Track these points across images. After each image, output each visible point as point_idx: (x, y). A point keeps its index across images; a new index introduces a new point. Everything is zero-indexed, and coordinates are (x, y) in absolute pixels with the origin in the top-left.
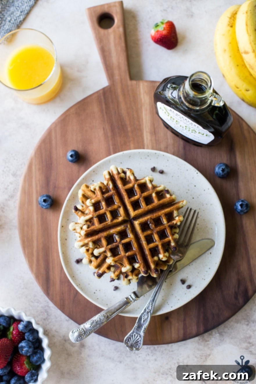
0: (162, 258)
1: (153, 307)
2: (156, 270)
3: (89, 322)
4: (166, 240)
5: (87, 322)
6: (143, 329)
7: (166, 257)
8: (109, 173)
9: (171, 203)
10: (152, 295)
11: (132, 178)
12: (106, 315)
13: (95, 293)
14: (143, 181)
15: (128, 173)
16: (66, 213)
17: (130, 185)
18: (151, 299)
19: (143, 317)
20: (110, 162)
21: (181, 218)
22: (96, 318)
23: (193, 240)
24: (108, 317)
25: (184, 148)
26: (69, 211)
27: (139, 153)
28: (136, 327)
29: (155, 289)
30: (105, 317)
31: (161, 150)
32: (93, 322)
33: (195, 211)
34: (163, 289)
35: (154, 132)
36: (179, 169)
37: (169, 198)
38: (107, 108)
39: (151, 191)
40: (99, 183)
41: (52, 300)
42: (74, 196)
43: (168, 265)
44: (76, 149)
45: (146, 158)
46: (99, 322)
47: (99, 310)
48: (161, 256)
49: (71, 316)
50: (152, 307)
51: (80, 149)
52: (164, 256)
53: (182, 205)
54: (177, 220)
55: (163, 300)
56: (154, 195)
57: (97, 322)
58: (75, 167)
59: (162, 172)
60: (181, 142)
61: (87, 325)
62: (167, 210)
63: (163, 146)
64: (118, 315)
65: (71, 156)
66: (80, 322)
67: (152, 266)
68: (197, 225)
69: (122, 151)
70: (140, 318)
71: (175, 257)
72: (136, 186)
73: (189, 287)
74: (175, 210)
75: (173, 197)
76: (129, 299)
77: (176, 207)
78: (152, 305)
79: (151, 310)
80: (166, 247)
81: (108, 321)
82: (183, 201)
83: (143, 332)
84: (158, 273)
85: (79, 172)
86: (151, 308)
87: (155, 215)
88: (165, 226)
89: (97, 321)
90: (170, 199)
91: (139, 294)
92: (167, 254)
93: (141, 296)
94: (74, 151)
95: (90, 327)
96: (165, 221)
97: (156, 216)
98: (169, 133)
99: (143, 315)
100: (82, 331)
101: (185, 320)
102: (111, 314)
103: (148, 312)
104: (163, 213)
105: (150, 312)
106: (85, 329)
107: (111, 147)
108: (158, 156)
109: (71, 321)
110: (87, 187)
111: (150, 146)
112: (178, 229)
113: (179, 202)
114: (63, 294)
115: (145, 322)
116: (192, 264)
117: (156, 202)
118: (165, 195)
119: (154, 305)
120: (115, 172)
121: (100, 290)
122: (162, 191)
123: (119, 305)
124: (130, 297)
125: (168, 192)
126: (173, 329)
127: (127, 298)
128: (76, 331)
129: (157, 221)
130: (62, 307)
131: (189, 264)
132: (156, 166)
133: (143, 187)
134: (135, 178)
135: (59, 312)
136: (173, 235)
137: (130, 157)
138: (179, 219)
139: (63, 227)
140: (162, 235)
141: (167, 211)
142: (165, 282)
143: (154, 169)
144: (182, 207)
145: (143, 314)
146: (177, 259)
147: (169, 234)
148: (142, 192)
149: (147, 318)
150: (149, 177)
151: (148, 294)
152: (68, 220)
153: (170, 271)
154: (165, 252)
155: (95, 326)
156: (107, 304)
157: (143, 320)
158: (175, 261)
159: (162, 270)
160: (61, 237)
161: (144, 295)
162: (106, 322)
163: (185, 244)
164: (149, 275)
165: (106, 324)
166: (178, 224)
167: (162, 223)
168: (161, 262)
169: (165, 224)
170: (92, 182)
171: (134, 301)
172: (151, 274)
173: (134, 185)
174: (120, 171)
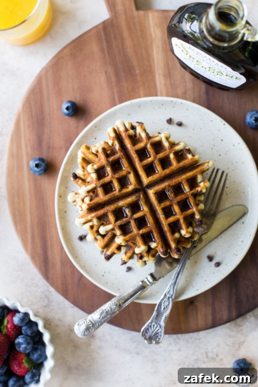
0: (185, 235)
1: (175, 291)
2: (178, 250)
3: (98, 312)
4: (189, 212)
5: (95, 312)
6: (163, 318)
7: (190, 233)
8: (115, 130)
9: (194, 165)
10: (173, 277)
11: (143, 135)
12: (118, 304)
13: (103, 276)
14: (157, 139)
15: (139, 130)
16: (64, 179)
17: (141, 145)
18: (172, 281)
19: (162, 303)
20: (115, 114)
21: (208, 184)
22: (107, 306)
23: (221, 208)
24: (120, 305)
25: (207, 93)
26: (67, 177)
27: (151, 101)
28: (155, 316)
29: (176, 269)
30: (116, 305)
31: (177, 97)
32: (102, 313)
33: (223, 172)
34: (187, 268)
35: (169, 75)
36: (201, 119)
37: (192, 159)
38: (109, 47)
39: (168, 151)
40: (102, 143)
41: (52, 285)
42: (73, 159)
43: (192, 242)
44: (73, 100)
45: (160, 108)
46: (110, 312)
47: (110, 297)
48: (183, 232)
49: (76, 303)
50: (173, 291)
51: (77, 98)
52: (187, 232)
53: (208, 167)
54: (203, 186)
55: (186, 281)
56: (172, 156)
57: (107, 312)
58: (72, 122)
59: (180, 124)
60: (203, 86)
61: (96, 316)
62: (189, 174)
63: (180, 91)
64: (133, 302)
65: (67, 108)
67: (173, 245)
68: (225, 189)
69: (130, 99)
70: (160, 305)
71: (201, 230)
72: (149, 146)
73: (218, 264)
74: (199, 174)
75: (196, 157)
76: (145, 282)
77: (200, 170)
78: (173, 288)
79: (172, 295)
80: (190, 221)
81: (121, 309)
82: (208, 162)
83: (164, 321)
84: (180, 254)
85: (77, 127)
86: (173, 293)
87: (174, 181)
88: (188, 195)
89: (107, 310)
90: (192, 161)
91: (157, 276)
92: (190, 229)
93: (160, 278)
94: (70, 102)
95: (100, 318)
96: (187, 189)
97: (175, 182)
98: (188, 75)
99: (163, 301)
100: (90, 323)
101: (213, 303)
102: (123, 301)
103: (169, 298)
104: (184, 179)
105: (172, 298)
106: (94, 321)
107: (116, 95)
108: (175, 104)
109: (76, 309)
110: (88, 148)
111: (164, 92)
112: (203, 196)
113: (203, 164)
114: (65, 277)
115: (166, 310)
116: (221, 237)
117: (175, 165)
118: (186, 156)
119: (176, 290)
120: (122, 129)
121: (109, 272)
122: (181, 151)
123: (133, 291)
124: (146, 280)
125: (189, 151)
126: (199, 315)
127: (142, 282)
128: (82, 324)
129: (178, 189)
130: (65, 293)
131: (217, 237)
132: (172, 117)
133: (158, 146)
134: (147, 134)
135: (61, 298)
136: (197, 205)
137: (140, 106)
138: (205, 186)
139: (60, 197)
140: (184, 206)
141: (189, 176)
142: (189, 259)
143: (170, 121)
144: (208, 169)
145: (163, 299)
146: (202, 232)
147: (192, 204)
148: (157, 153)
149: (168, 305)
150: (165, 134)
151: (168, 275)
152: (67, 188)
153: (195, 247)
154: (188, 227)
155: (105, 317)
156: (119, 289)
157: (163, 307)
158: (200, 235)
159: (184, 248)
160: (59, 210)
161: (163, 277)
162: (118, 312)
163: (212, 212)
164: (170, 256)
165: (119, 314)
166: (204, 191)
167: (183, 192)
168: (183, 240)
169: (187, 192)
170: (93, 140)
171: (152, 285)
172: (171, 254)
173: (146, 145)
174: (128, 126)
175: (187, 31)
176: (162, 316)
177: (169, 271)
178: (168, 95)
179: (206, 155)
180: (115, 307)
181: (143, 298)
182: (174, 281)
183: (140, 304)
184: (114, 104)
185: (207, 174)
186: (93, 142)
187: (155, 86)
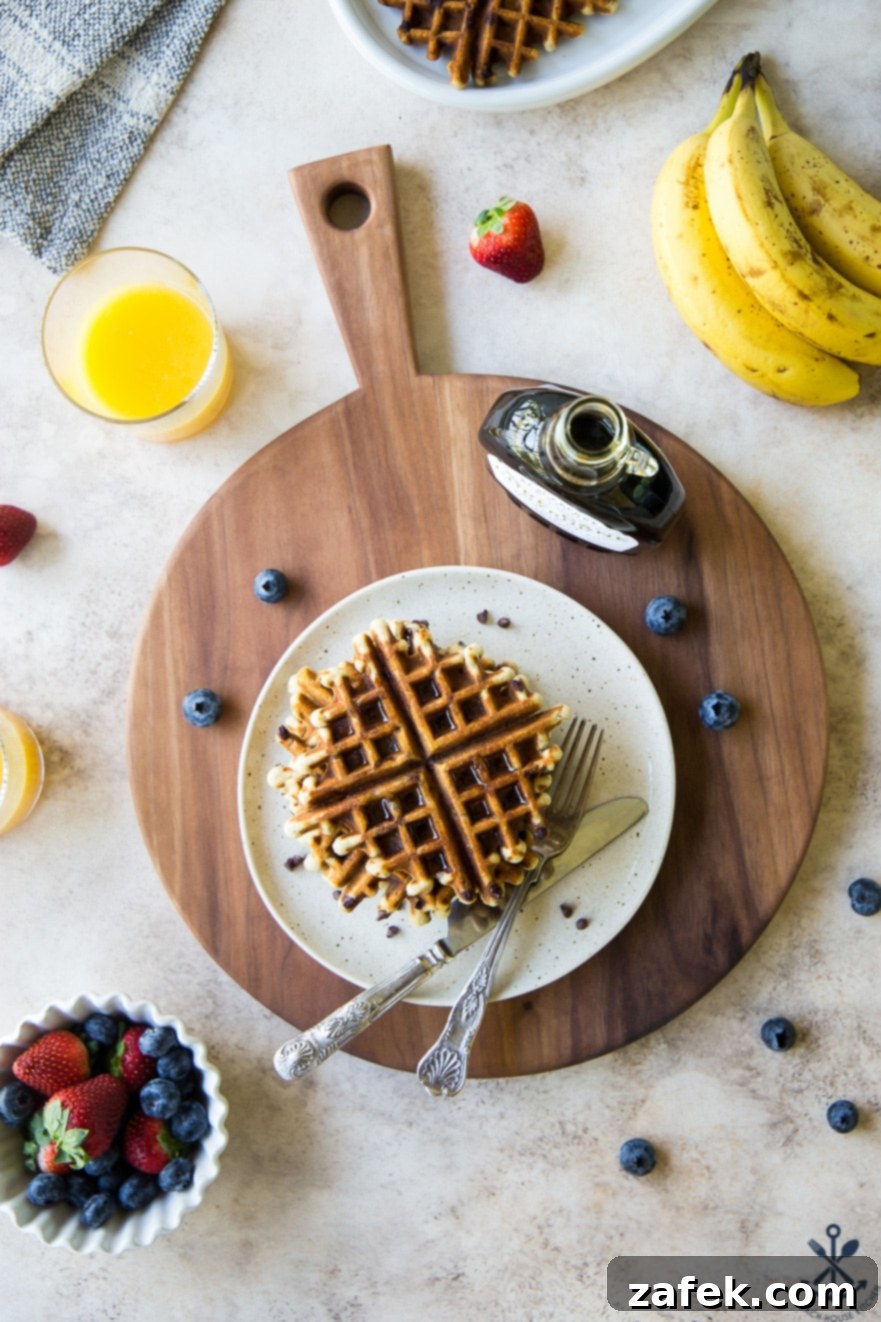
0: (510, 858)
1: (490, 978)
2: (496, 889)
3: (326, 1024)
4: (519, 810)
5: (319, 1024)
6: (466, 1037)
7: (521, 853)
8: (369, 641)
9: (531, 715)
10: (487, 949)
11: (427, 652)
12: (369, 1006)
13: (338, 945)
14: (454, 660)
15: (418, 641)
16: (260, 736)
17: (421, 672)
18: (483, 959)
19: (464, 1005)
20: (368, 600)
21: (558, 754)
22: (344, 1012)
23: (591, 802)
24: (373, 1008)
25: (565, 557)
26: (265, 732)
27: (445, 575)
28: (448, 1034)
29: (494, 931)
30: (366, 1008)
31: (502, 567)
32: (336, 1024)
33: (594, 728)
34: (517, 931)
35: (483, 516)
36: (550, 615)
37: (525, 702)
38: (358, 452)
39: (477, 685)
40: (342, 665)
41: (227, 966)
42: (278, 696)
43: (526, 873)
44: (278, 567)
45: (463, 588)
46: (351, 1024)
47: (351, 991)
48: (507, 852)
49: (278, 1008)
50: (487, 978)
51: (287, 563)
52: (515, 852)
53: (559, 719)
54: (548, 758)
55: (516, 958)
56: (485, 695)
57: (345, 1024)
58: (276, 614)
59: (505, 624)
60: (557, 541)
61: (321, 1032)
62: (520, 733)
63: (507, 552)
64: (400, 1002)
65: (267, 587)
66: (303, 1021)
67: (486, 879)
68: (600, 762)
69: (400, 570)
70: (459, 1008)
71: (545, 850)
72: (438, 674)
73: (583, 924)
74: (541, 733)
75: (536, 698)
76: (428, 959)
77: (544, 725)
78: (487, 973)
79: (484, 988)
80: (521, 829)
81: (375, 1019)
82: (560, 708)
83: (466, 1045)
84: (500, 898)
85: (287, 626)
86: (487, 983)
87: (489, 747)
88: (516, 776)
89: (345, 1020)
90: (526, 705)
91: (452, 947)
92: (522, 847)
93: (459, 951)
94: (272, 571)
95: (329, 1036)
96: (514, 762)
97: (491, 749)
98: (524, 518)
99: (466, 1001)
100: (308, 1048)
101: (574, 1010)
102: (381, 1000)
103: (478, 994)
104: (510, 742)
105: (484, 994)
106: (317, 1042)
107: (371, 559)
108: (495, 581)
109: (277, 1020)
110: (312, 675)
111: (474, 555)
112: (550, 777)
113: (548, 712)
114: (255, 949)
115: (471, 1019)
116: (590, 865)
117: (491, 714)
118: (514, 694)
119: (493, 976)
120: (383, 638)
121: (351, 938)
122: (505, 684)
123: (403, 977)
124: (429, 955)
125: (520, 685)
126: (544, 1034)
127: (422, 958)
128: (292, 1049)
129: (496, 764)
130: (254, 986)
131: (582, 865)
132: (489, 609)
133: (456, 674)
134: (435, 649)
135: (244, 997)
136: (536, 796)
137: (421, 585)
138: (552, 757)
139: (250, 774)
140: (509, 798)
141: (520, 736)
142: (522, 911)
143: (484, 617)
144: (559, 723)
145: (464, 997)
146: (549, 852)
147: (526, 795)
148: (455, 687)
149: (477, 1008)
150: (471, 649)
151: (476, 944)
152: (263, 756)
153: (534, 885)
154: (516, 842)
155: (341, 1034)
156: (371, 975)
157: (464, 1015)
158: (545, 859)
159: (509, 886)
160: (247, 802)
161: (466, 948)
162: (368, 1024)
163: (571, 812)
164: (479, 903)
165: (370, 1027)
166: (551, 767)
167: (506, 768)
168: (507, 868)
169: (516, 770)
170: (322, 654)
171: (442, 965)
172: (482, 898)
173: (432, 673)
174: (395, 630)
175: (516, 447)
176: (464, 1032)
177: (479, 937)
178: (481, 564)
179: (559, 690)
180: (363, 1012)
181: (423, 995)
182: (488, 958)
183: (415, 1007)
184: (366, 580)
185: (562, 730)
186: (321, 659)
187: (455, 541)
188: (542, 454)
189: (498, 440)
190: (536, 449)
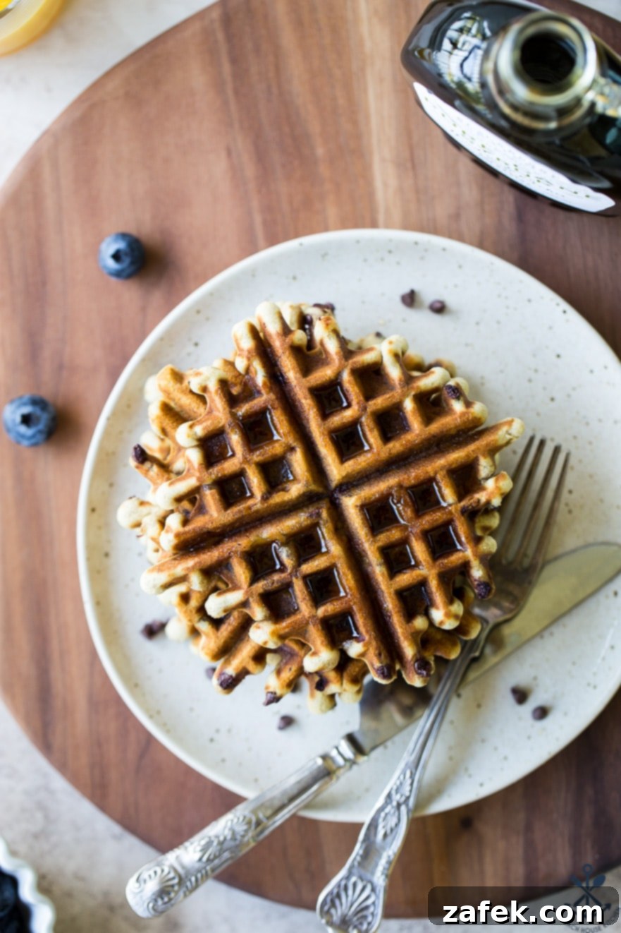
0: (442, 623)
1: (415, 784)
2: (422, 664)
3: (196, 844)
4: (455, 559)
5: (187, 844)
6: (382, 863)
7: (456, 617)
8: (254, 332)
9: (470, 431)
10: (411, 745)
11: (332, 346)
12: (254, 820)
13: (212, 740)
14: (368, 358)
15: (320, 331)
16: (107, 461)
17: (324, 374)
18: (408, 757)
19: (380, 820)
20: (254, 276)
21: (506, 484)
22: (223, 827)
23: (554, 549)
24: (258, 823)
25: (520, 217)
26: (114, 453)
27: (358, 242)
28: (358, 858)
29: (422, 722)
30: (249, 823)
31: (435, 230)
32: (209, 844)
33: (557, 450)
34: (452, 722)
35: (410, 161)
36: (499, 296)
37: (463, 414)
38: (240, 74)
39: (398, 390)
40: (218, 363)
41: (62, 767)
42: (132, 405)
43: (465, 644)
44: (132, 229)
45: (382, 259)
46: (229, 844)
47: (229, 801)
48: (438, 615)
49: (130, 823)
50: (412, 784)
51: (143, 224)
52: (448, 615)
53: (508, 437)
54: (492, 489)
55: (451, 758)
56: (409, 405)
57: (221, 843)
58: (129, 293)
59: (439, 309)
60: (510, 196)
61: (189, 854)
62: (457, 456)
63: (441, 211)
64: (294, 817)
65: (117, 257)
66: (163, 842)
67: (409, 651)
68: (565, 495)
69: (297, 235)
70: (373, 825)
71: (493, 614)
72: (346, 377)
73: (542, 713)
74: (484, 456)
75: (477, 409)
76: (332, 759)
77: (487, 445)
78: (412, 776)
79: (408, 798)
80: (456, 583)
81: (262, 837)
82: (510, 423)
83: (383, 874)
84: (428, 675)
85: (143, 309)
86: (411, 791)
87: (414, 475)
88: (450, 512)
89: (222, 838)
90: (464, 419)
91: (365, 742)
92: (458, 608)
93: (374, 748)
94: (124, 236)
95: (200, 860)
96: (448, 495)
97: (416, 477)
98: (466, 166)
99: (383, 815)
100: (172, 875)
101: (529, 828)
102: (269, 812)
103: (399, 805)
104: (442, 468)
105: (407, 805)
106: (183, 867)
107: (258, 219)
108: (426, 250)
109: (131, 841)
110: (178, 377)
111: (397, 215)
112: (497, 515)
113: (494, 428)
114: (99, 745)
115: (389, 839)
116: (552, 634)
117: (417, 429)
118: (448, 404)
119: (420, 781)
120: (273, 328)
121: (229, 731)
122: (436, 390)
123: (299, 782)
124: (334, 753)
125: (457, 392)
126: (488, 860)
127: (325, 757)
128: (150, 876)
129: (423, 496)
130: (98, 794)
131: (540, 634)
132: (416, 288)
133: (371, 377)
134: (343, 342)
135: (86, 809)
136: (477, 540)
137: (325, 255)
138: (498, 488)
139: (93, 510)
140: (440, 542)
141: (456, 460)
142: (459, 696)
143: (410, 299)
144: (508, 443)
145: (382, 809)
146: (496, 616)
147: (463, 539)
148: (369, 395)
149: (397, 825)
150: (391, 343)
151: (398, 739)
152: (111, 485)
153: (475, 660)
154: (450, 602)
155: (215, 857)
156: (256, 780)
157: (381, 833)
158: (490, 625)
159: (439, 660)
160: (90, 548)
161: (382, 743)
162: (252, 844)
163: (526, 562)
164: (400, 680)
165: (253, 849)
166: (496, 502)
167: (438, 503)
168: (439, 636)
169: (450, 505)
170: (191, 348)
171: (351, 767)
172: (404, 676)
173: (339, 375)
174: (290, 318)
175: (450, 74)
176: (380, 857)
177: (401, 729)
178: (406, 226)
179: (511, 398)
180: (245, 827)
181: (325, 806)
182: (413, 757)
183: (315, 823)
184: (251, 248)
185: (514, 452)
186: (189, 354)
187: (371, 195)
188: (483, 85)
189: (426, 64)
190: (476, 77)
